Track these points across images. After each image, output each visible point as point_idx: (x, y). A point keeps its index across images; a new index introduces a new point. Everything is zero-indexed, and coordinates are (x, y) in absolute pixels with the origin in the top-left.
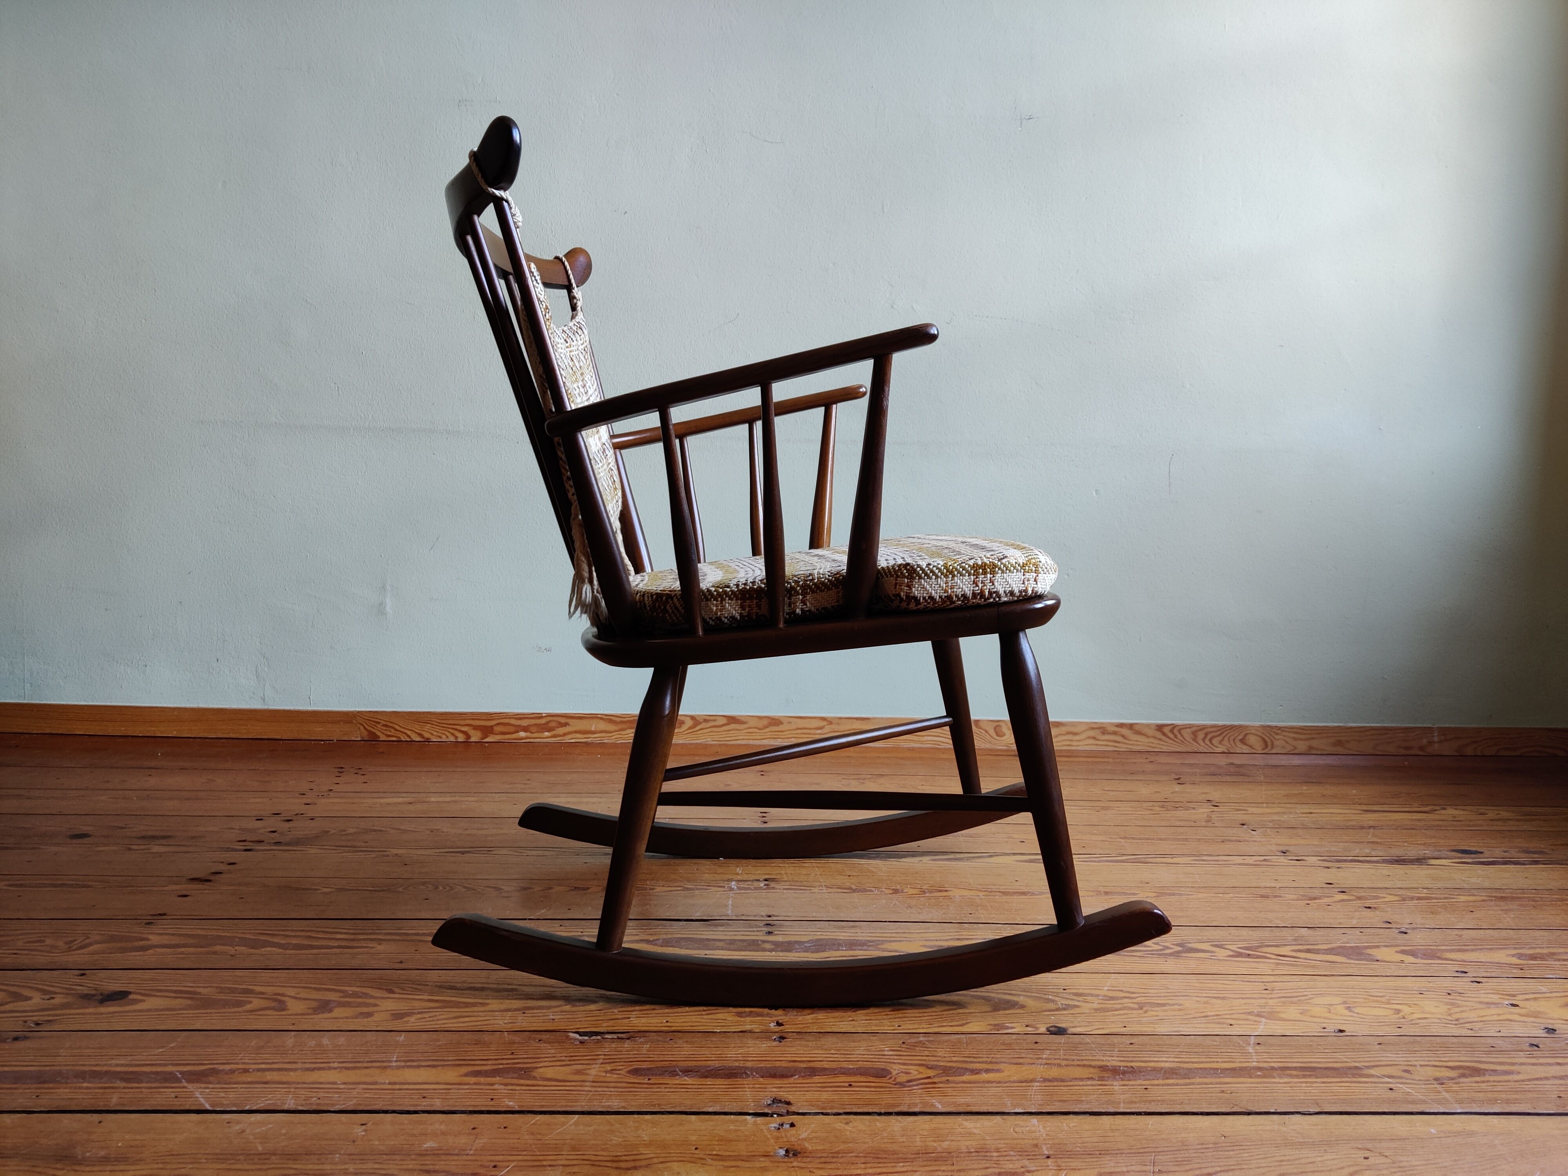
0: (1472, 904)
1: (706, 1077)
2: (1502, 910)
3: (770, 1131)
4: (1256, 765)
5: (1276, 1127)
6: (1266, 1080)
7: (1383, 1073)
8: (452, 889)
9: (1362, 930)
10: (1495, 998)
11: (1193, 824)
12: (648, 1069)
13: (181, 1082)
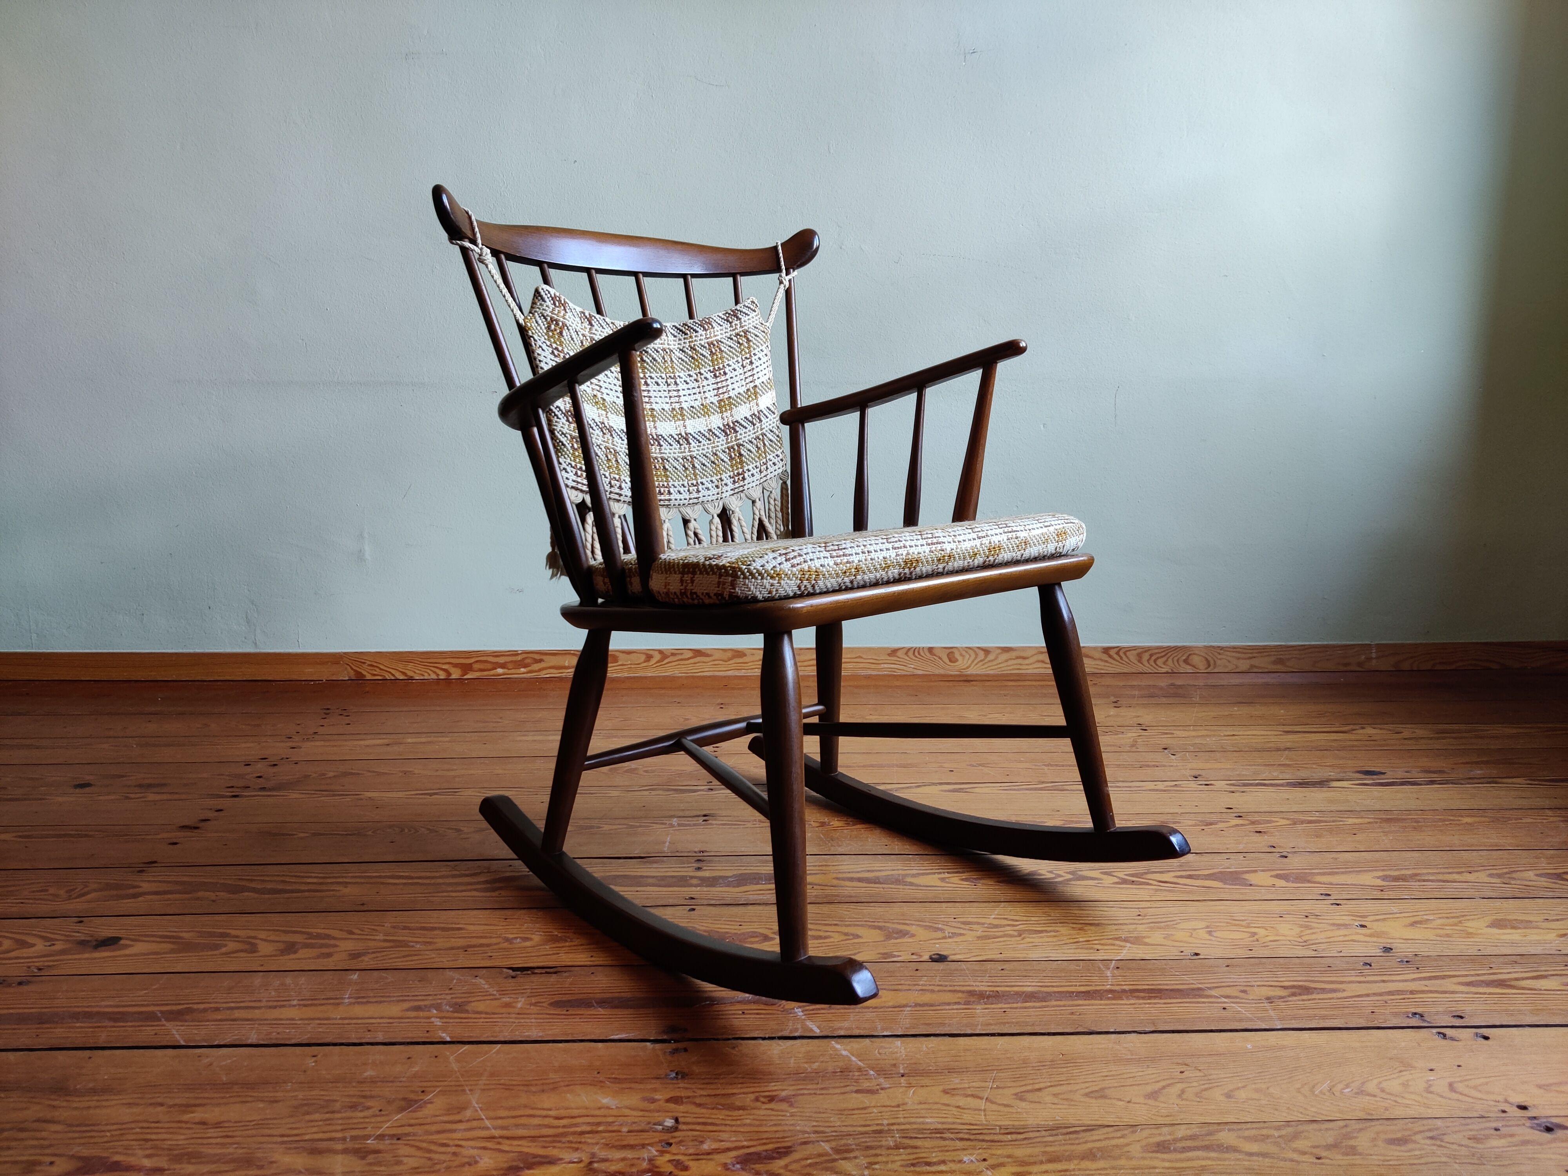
0: (1357, 826)
2: (1383, 832)
4: (1195, 686)
5: (1111, 1046)
6: (1114, 1002)
7: (1222, 993)
8: (416, 831)
9: (1245, 855)
10: (1347, 920)
11: (1118, 750)
12: (569, 1001)
13: (160, 1020)
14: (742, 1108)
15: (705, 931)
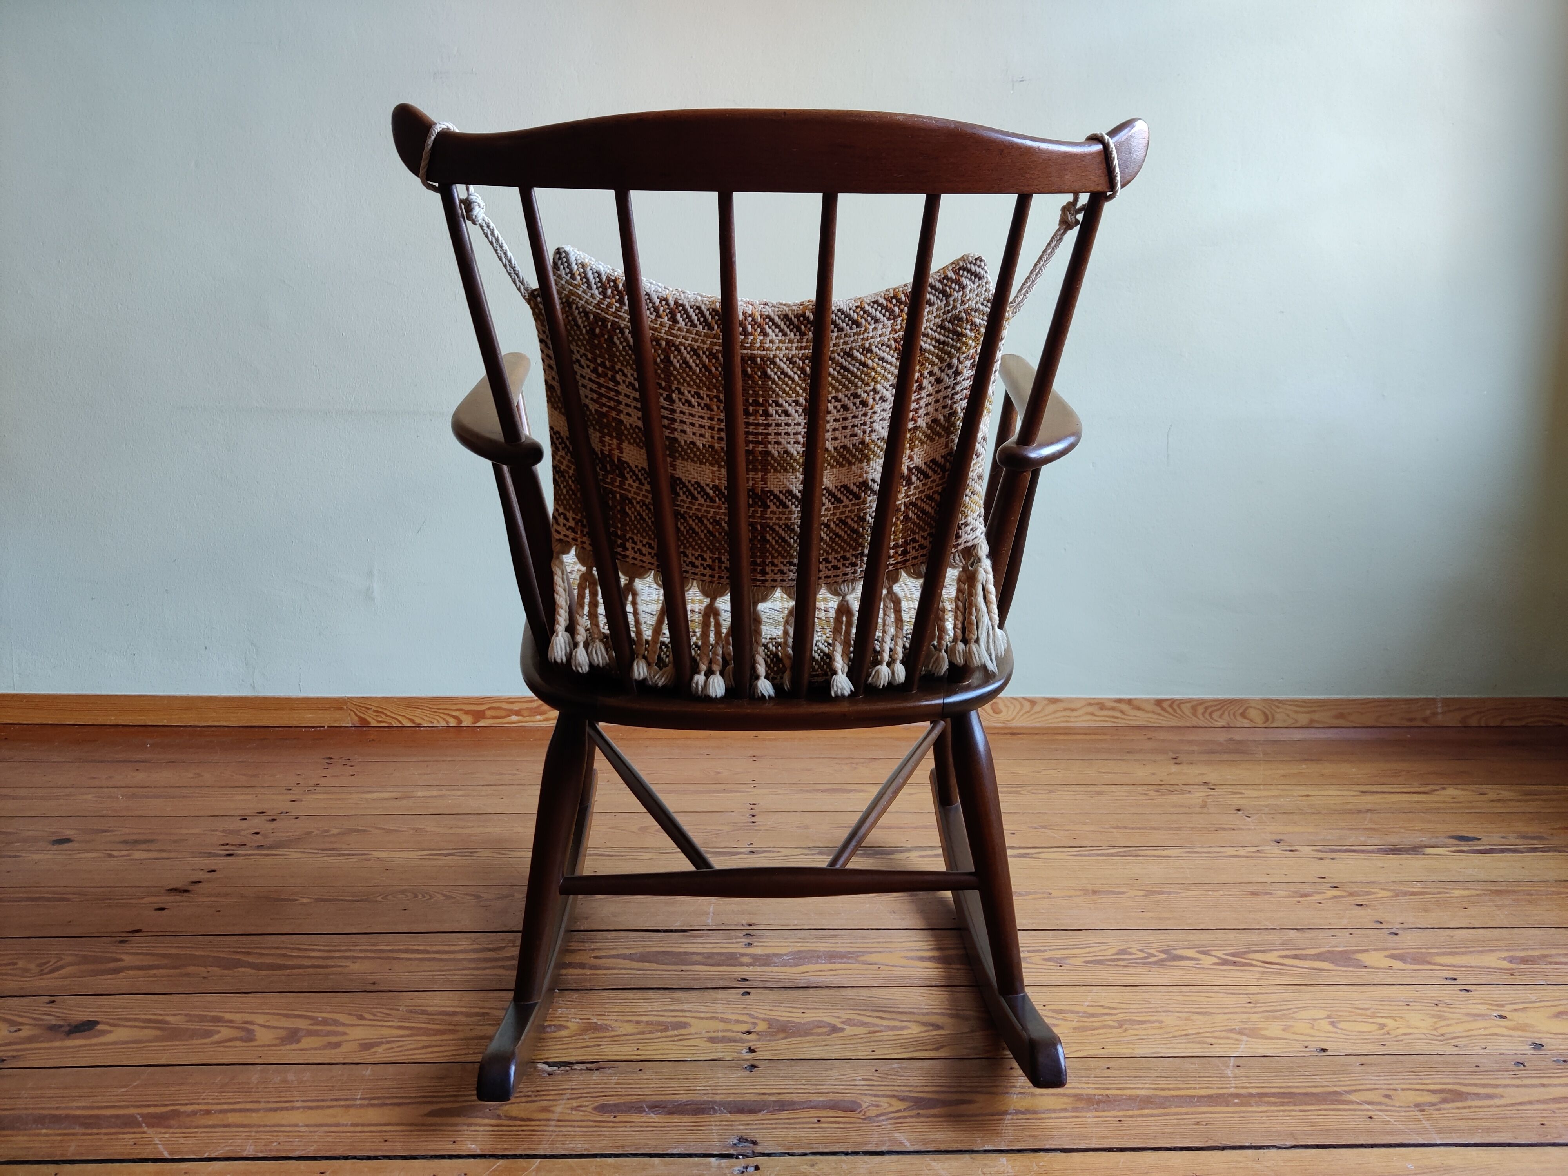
0: (1465, 899)
1: (673, 1113)
2: (1496, 906)
4: (1255, 741)
5: (1250, 1164)
6: (1242, 1109)
7: (1363, 1099)
8: (431, 897)
9: (1352, 931)
10: (1482, 1009)
11: (1188, 810)
12: (615, 1105)
13: (141, 1126)
15: (764, 1020)
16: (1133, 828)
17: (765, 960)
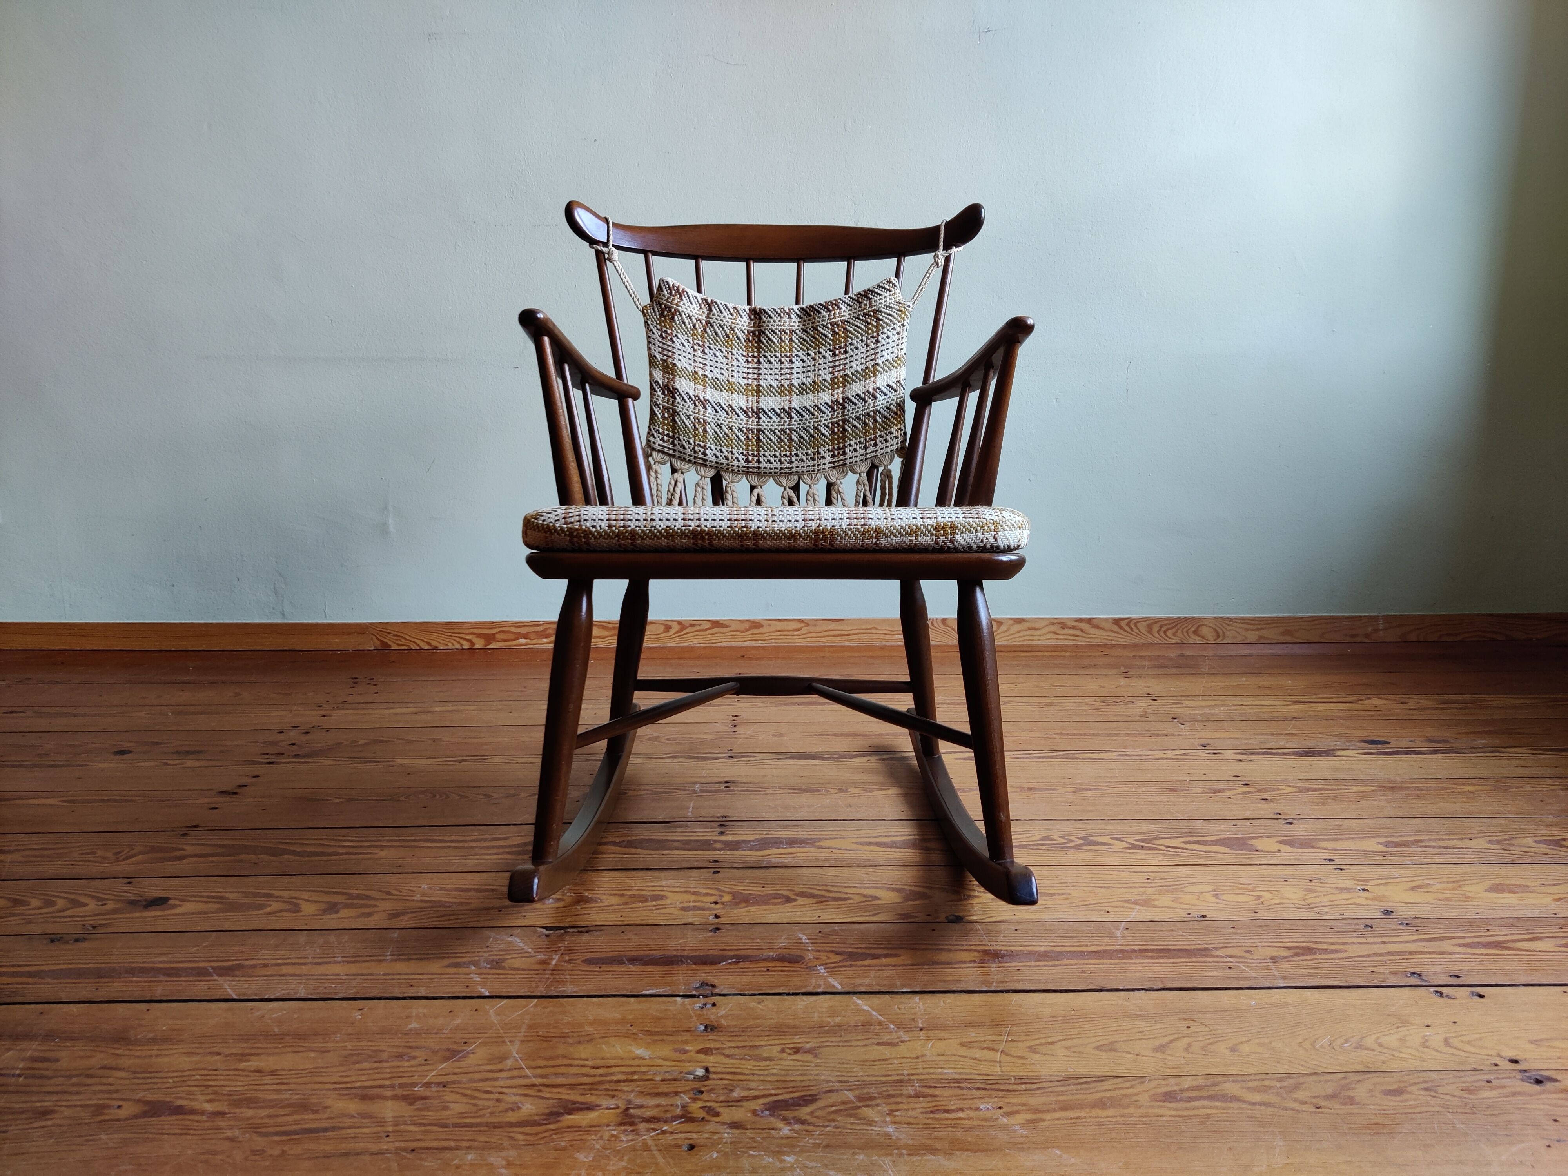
0: (1361, 794)
1: (648, 965)
2: (1387, 799)
3: (693, 1009)
4: (1204, 656)
5: (1120, 1002)
6: (1123, 961)
7: (1228, 954)
8: (448, 797)
9: (1252, 821)
10: (1349, 884)
11: (1127, 719)
12: (600, 959)
13: (212, 976)
14: (769, 1059)
15: (730, 893)
16: (1074, 735)
17: (734, 846)
